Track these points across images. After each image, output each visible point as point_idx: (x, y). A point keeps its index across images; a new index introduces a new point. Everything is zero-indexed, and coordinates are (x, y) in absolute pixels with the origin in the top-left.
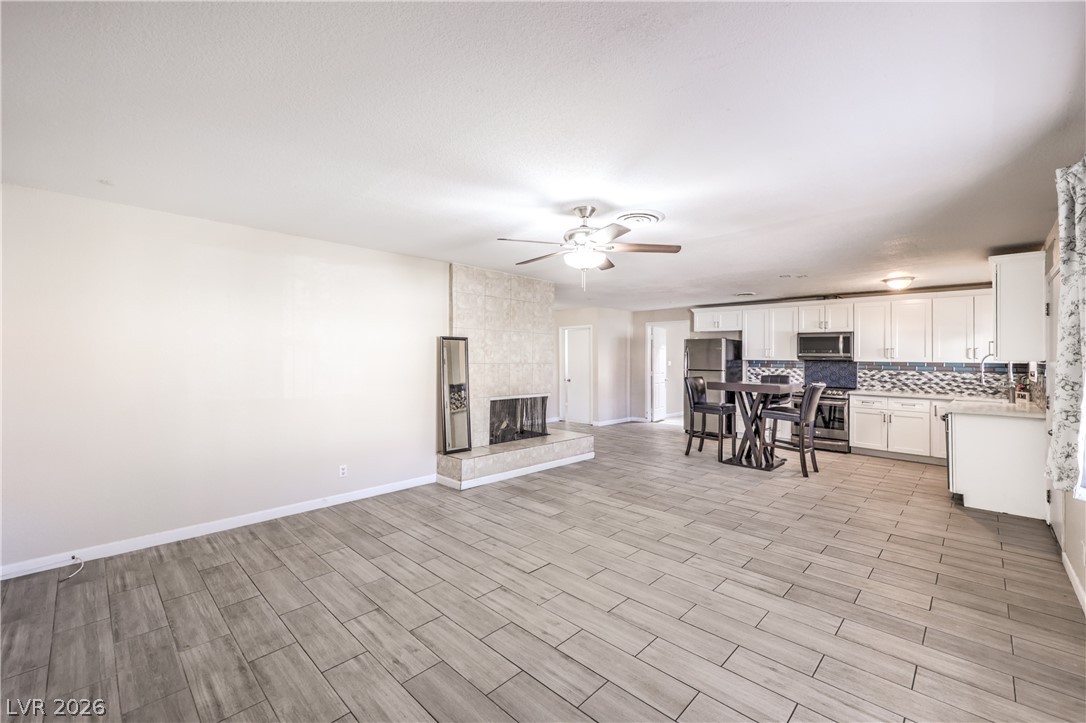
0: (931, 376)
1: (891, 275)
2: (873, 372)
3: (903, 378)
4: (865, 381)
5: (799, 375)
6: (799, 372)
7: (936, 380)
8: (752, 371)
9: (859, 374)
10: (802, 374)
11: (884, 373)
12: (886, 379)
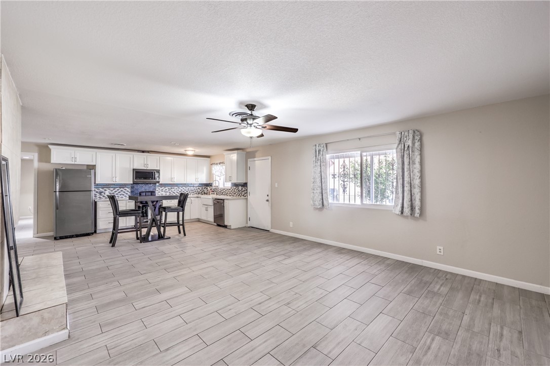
0: (182, 189)
1: (187, 149)
2: (162, 188)
3: (173, 190)
4: (159, 192)
5: (128, 191)
6: (128, 190)
7: (183, 190)
8: (97, 190)
9: (157, 189)
10: (129, 190)
11: (166, 188)
12: (167, 191)
